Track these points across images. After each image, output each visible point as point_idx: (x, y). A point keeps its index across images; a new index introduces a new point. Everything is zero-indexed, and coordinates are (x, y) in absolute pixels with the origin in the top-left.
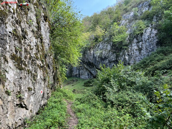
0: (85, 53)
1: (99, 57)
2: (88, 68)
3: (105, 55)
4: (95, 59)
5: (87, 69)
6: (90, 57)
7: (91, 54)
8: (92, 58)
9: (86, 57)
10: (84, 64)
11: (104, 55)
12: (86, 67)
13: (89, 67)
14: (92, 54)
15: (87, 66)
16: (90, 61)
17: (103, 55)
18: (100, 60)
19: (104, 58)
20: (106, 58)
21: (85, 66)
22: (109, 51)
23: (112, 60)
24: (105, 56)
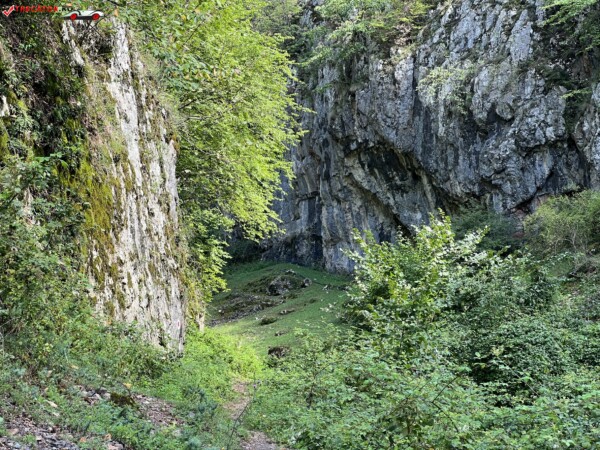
0: (349, 72)
1: (450, 114)
2: (380, 189)
3: (492, 97)
4: (427, 128)
5: (369, 198)
6: (389, 105)
7: (395, 82)
8: (403, 120)
9: (362, 105)
10: (349, 162)
11: (485, 96)
12: (365, 185)
13: (389, 180)
14: (405, 84)
15: (372, 173)
16: (392, 136)
17: (477, 99)
18: (458, 132)
19: (489, 122)
20: (496, 121)
21: (359, 174)
22: (523, 69)
23: (539, 133)
24: (494, 106)
